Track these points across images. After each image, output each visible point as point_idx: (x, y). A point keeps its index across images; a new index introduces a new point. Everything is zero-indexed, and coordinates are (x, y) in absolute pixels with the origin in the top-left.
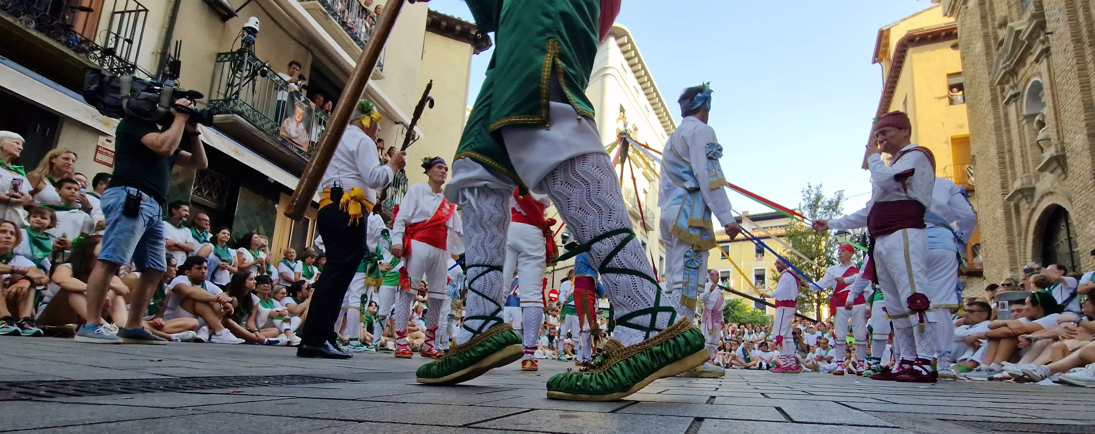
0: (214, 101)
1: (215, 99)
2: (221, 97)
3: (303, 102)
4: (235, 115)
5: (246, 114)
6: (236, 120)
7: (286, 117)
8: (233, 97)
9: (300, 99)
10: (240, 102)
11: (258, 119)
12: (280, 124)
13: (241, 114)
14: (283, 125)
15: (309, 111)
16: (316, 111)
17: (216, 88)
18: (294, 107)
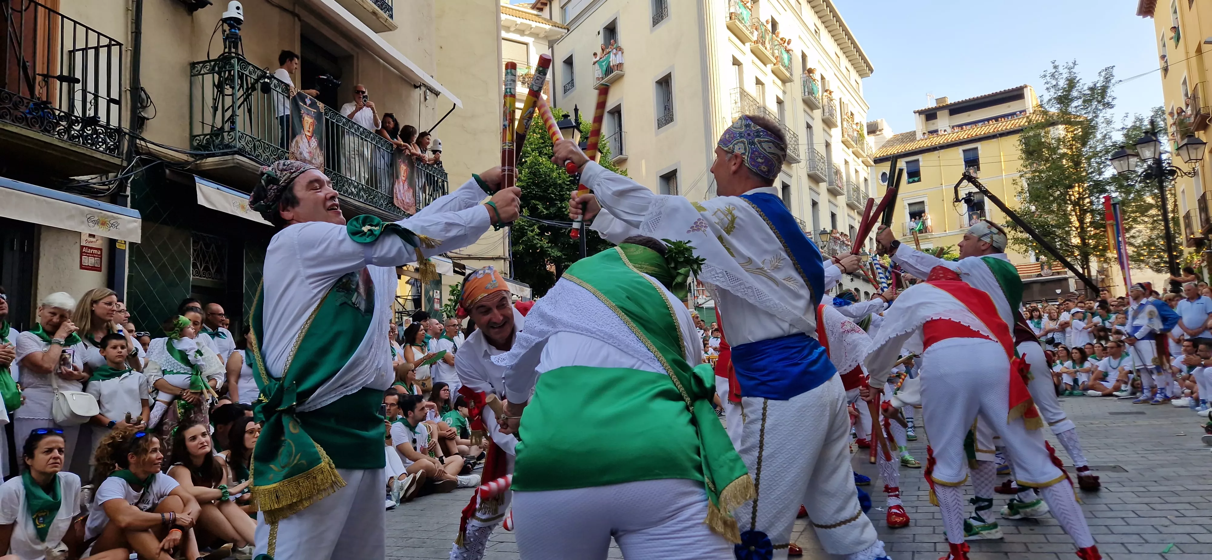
0: (199, 136)
1: (201, 133)
2: (208, 130)
3: (310, 106)
4: (237, 156)
5: (248, 149)
6: (238, 163)
7: (294, 136)
8: (227, 127)
9: (305, 103)
10: (238, 134)
11: (261, 151)
12: (288, 149)
13: (241, 152)
14: (292, 150)
15: (318, 117)
16: (326, 114)
17: (197, 117)
18: (301, 118)
